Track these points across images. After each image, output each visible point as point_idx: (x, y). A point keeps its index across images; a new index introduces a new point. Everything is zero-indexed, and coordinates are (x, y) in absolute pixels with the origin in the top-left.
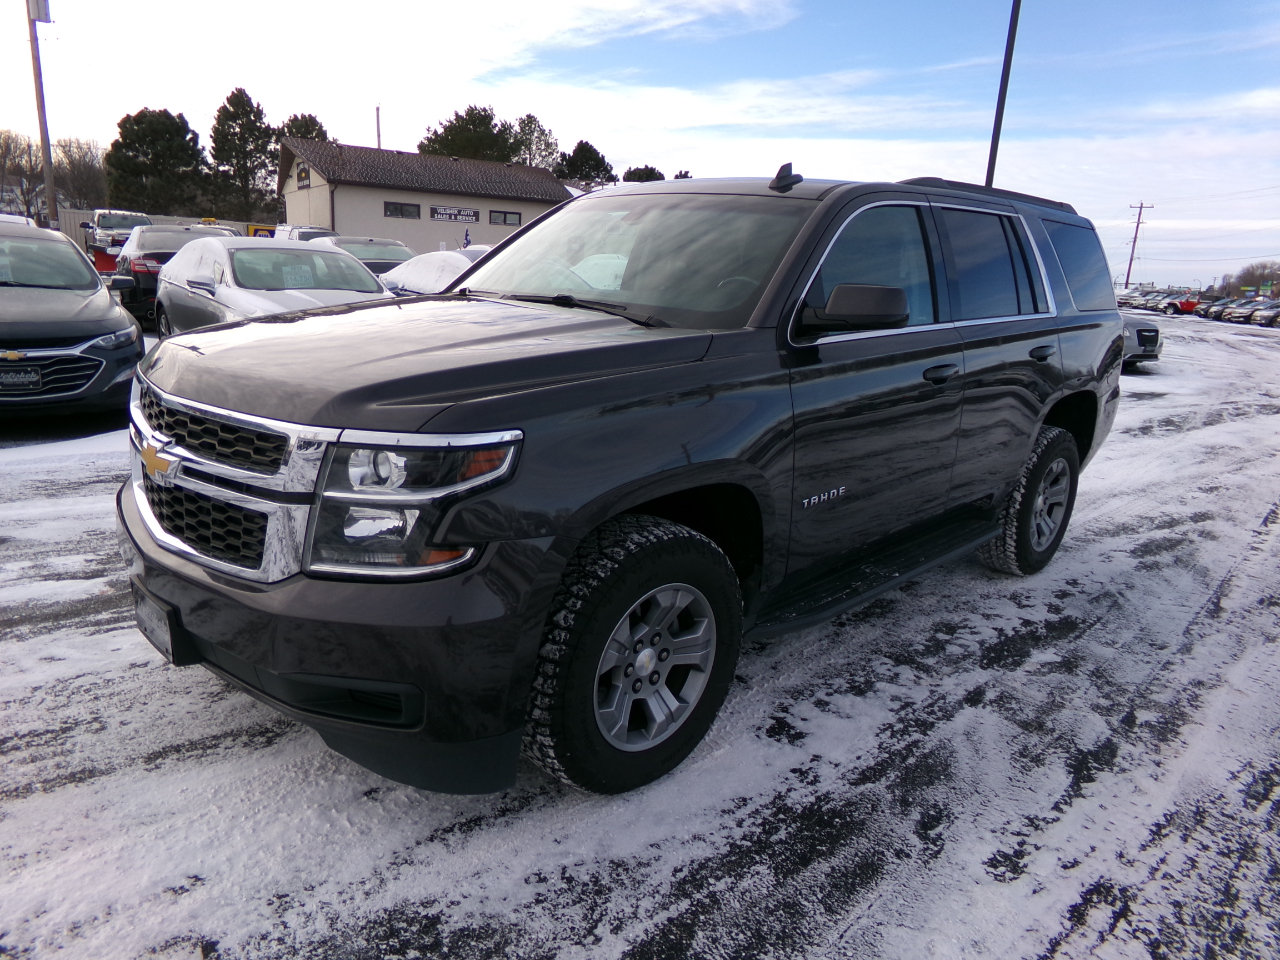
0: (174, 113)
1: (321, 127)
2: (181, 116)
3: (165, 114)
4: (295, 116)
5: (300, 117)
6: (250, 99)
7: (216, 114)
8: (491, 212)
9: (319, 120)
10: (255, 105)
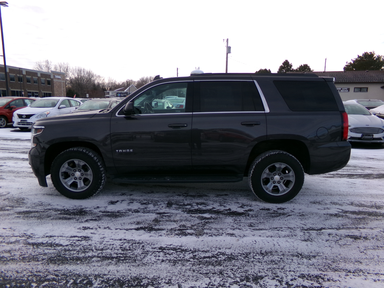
0: (268, 69)
1: (309, 67)
2: (269, 70)
3: (266, 70)
4: (301, 65)
5: (303, 65)
6: (289, 62)
7: (279, 68)
8: (355, 88)
9: (308, 65)
10: (290, 64)
